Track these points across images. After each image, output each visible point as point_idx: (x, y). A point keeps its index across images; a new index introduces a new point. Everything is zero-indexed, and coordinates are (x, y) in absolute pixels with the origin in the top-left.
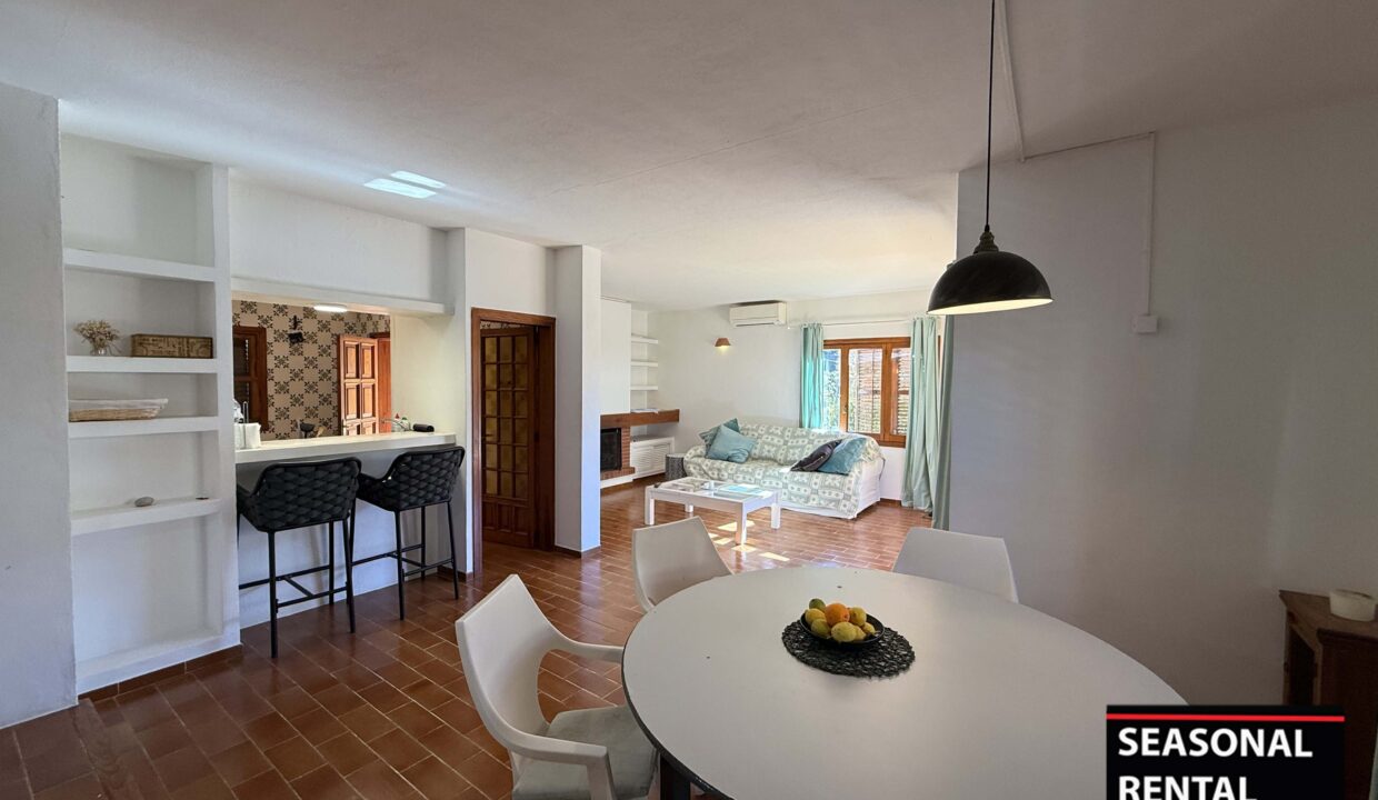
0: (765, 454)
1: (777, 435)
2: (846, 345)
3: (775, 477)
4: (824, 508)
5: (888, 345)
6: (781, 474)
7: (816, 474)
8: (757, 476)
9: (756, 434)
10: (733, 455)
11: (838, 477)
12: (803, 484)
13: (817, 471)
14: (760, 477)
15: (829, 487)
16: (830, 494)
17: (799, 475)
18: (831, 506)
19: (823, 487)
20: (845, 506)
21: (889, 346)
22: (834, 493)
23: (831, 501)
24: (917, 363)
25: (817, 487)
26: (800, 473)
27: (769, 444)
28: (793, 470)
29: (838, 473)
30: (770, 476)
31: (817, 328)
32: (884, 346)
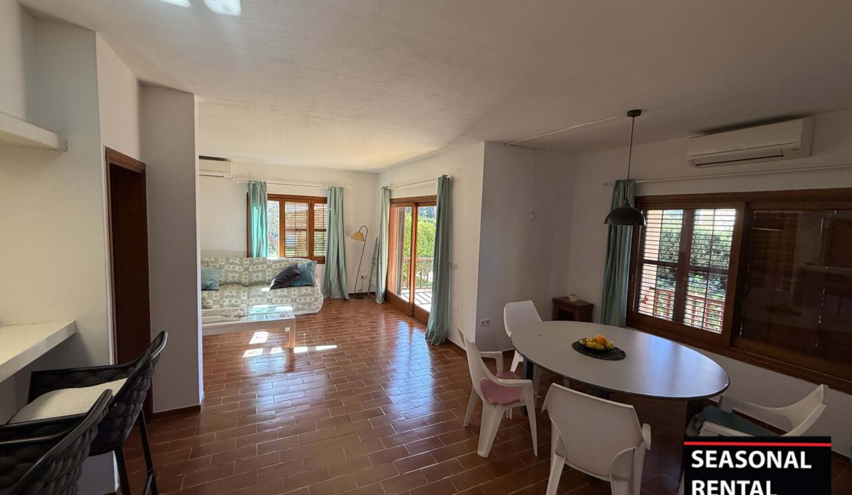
0: (230, 279)
1: (236, 264)
2: (283, 199)
3: (259, 296)
4: (302, 309)
5: (311, 201)
6: (265, 293)
7: (292, 288)
8: (243, 298)
9: (217, 265)
10: (211, 285)
11: (309, 288)
12: (285, 296)
13: (291, 286)
14: (245, 298)
15: (305, 295)
16: (305, 299)
17: (279, 292)
18: (306, 307)
19: (300, 296)
20: (315, 305)
21: (313, 202)
22: (308, 298)
23: (305, 304)
24: (332, 213)
25: (295, 297)
26: (280, 290)
27: (232, 272)
28: (272, 288)
29: (307, 285)
30: (255, 296)
31: (263, 185)
32: (310, 201)
